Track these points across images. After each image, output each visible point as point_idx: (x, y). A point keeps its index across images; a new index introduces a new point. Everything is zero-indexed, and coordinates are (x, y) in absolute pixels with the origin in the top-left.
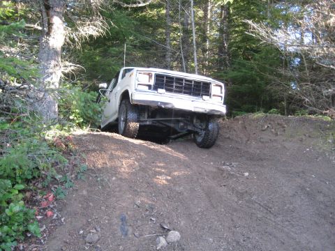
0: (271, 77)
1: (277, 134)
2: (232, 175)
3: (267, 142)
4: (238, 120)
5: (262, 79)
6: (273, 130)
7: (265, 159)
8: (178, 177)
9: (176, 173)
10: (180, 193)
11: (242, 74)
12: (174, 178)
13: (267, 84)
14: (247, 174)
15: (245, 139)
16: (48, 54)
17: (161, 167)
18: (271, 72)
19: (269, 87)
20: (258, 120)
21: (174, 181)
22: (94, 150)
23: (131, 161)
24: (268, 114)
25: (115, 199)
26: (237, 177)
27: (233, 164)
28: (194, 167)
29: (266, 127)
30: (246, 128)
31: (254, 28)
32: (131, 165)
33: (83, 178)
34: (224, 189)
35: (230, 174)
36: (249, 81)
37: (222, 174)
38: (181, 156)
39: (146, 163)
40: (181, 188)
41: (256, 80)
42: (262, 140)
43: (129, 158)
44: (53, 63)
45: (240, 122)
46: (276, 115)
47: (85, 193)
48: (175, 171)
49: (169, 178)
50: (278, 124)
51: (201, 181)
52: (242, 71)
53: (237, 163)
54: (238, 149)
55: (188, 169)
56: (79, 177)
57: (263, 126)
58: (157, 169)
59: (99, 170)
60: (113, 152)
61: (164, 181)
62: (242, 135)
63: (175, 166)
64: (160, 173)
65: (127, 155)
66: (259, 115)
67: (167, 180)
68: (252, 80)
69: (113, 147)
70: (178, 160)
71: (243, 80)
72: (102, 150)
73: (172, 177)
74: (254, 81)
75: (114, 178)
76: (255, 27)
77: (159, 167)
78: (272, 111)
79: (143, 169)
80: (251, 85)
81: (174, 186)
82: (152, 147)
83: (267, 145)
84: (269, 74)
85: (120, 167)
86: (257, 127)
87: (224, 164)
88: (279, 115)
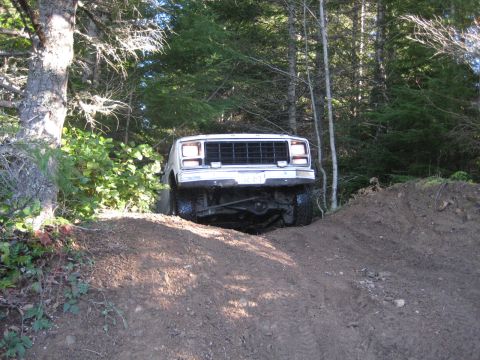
0: (455, 115)
1: (465, 219)
2: (374, 301)
3: (447, 233)
4: (396, 191)
5: (441, 118)
6: (458, 211)
7: (442, 267)
8: (272, 302)
9: (268, 296)
10: (271, 337)
11: (405, 112)
12: (263, 304)
13: (450, 128)
14: (401, 302)
15: (408, 226)
16: (41, 80)
17: (240, 283)
18: (457, 108)
19: (452, 133)
20: (431, 191)
21: (263, 311)
22: (116, 252)
23: (182, 273)
24: (449, 181)
25: (129, 353)
26: (381, 307)
27: (381, 274)
28: (305, 283)
29: (446, 204)
30: (409, 205)
31: (423, 31)
32: (181, 280)
33: (75, 309)
34: (354, 335)
35: (369, 299)
36: (417, 124)
37: (356, 297)
38: (285, 259)
39: (214, 275)
40: (274, 326)
41: (429, 121)
42: (437, 229)
43: (180, 266)
44: (48, 96)
45: (400, 195)
46: (465, 183)
47: (70, 341)
48: (267, 291)
49: (254, 304)
50: (468, 199)
51: (311, 312)
52: (405, 107)
53: (389, 274)
54: (394, 243)
55: (292, 287)
56: (66, 307)
57: (439, 202)
58: (233, 287)
59: (113, 292)
60: (153, 254)
61: (243, 312)
62: (402, 218)
63: (269, 279)
64: (238, 296)
65: (177, 260)
66: (434, 181)
67: (248, 309)
68: (424, 122)
69: (155, 244)
70: (276, 268)
71: (408, 123)
72: (132, 251)
73: (259, 303)
74: (427, 122)
75: (138, 309)
76: (425, 27)
77: (236, 283)
78: (456, 175)
79: (203, 288)
80: (421, 131)
81: (260, 321)
82: (234, 243)
83: (447, 238)
84: (454, 111)
85: (158, 286)
86: (428, 204)
87: (365, 275)
88: (471, 182)
